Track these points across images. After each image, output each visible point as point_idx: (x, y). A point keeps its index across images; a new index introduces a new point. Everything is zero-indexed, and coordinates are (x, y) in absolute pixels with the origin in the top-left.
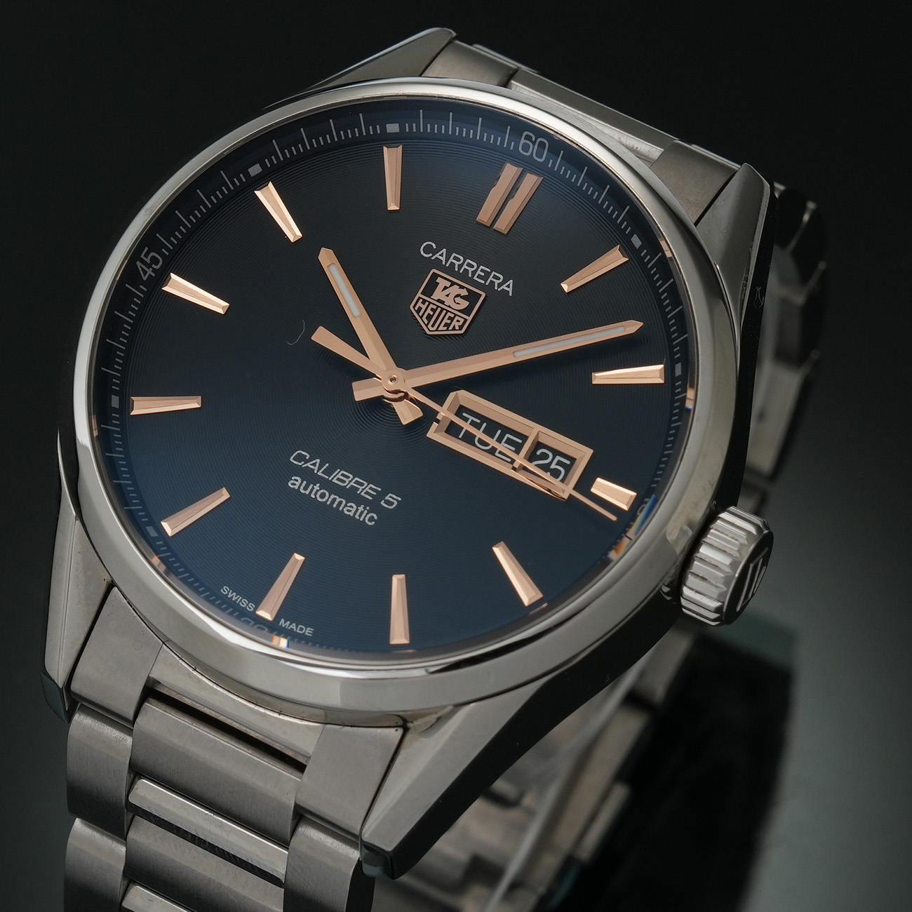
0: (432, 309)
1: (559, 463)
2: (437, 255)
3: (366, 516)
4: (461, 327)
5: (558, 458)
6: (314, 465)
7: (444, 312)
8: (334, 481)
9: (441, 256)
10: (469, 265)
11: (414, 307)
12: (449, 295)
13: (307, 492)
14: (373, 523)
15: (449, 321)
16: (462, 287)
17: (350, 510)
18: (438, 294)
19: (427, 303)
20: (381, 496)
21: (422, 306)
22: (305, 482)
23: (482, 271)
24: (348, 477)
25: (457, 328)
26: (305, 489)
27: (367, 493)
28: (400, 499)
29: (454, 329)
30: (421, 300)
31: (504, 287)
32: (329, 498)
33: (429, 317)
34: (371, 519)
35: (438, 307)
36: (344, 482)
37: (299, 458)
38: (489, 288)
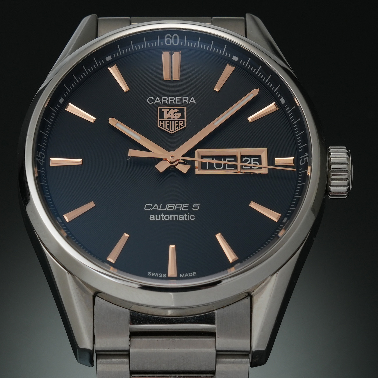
0: (167, 123)
1: (254, 160)
2: (156, 101)
3: (190, 217)
4: (184, 125)
5: (252, 159)
6: (156, 207)
7: (173, 122)
8: (168, 209)
10: (171, 99)
11: (159, 125)
12: (171, 114)
13: (160, 219)
14: (194, 219)
15: (177, 125)
16: (174, 109)
17: (182, 218)
18: (166, 116)
19: (164, 122)
20: (191, 207)
21: (162, 123)
22: (156, 216)
23: (178, 99)
24: (173, 205)
25: (182, 126)
26: (158, 218)
27: (184, 208)
28: (199, 204)
29: (181, 127)
30: (161, 122)
31: (191, 101)
32: (170, 217)
33: (168, 127)
34: (192, 218)
35: (169, 121)
36: (172, 208)
37: (148, 207)
38: (185, 104)
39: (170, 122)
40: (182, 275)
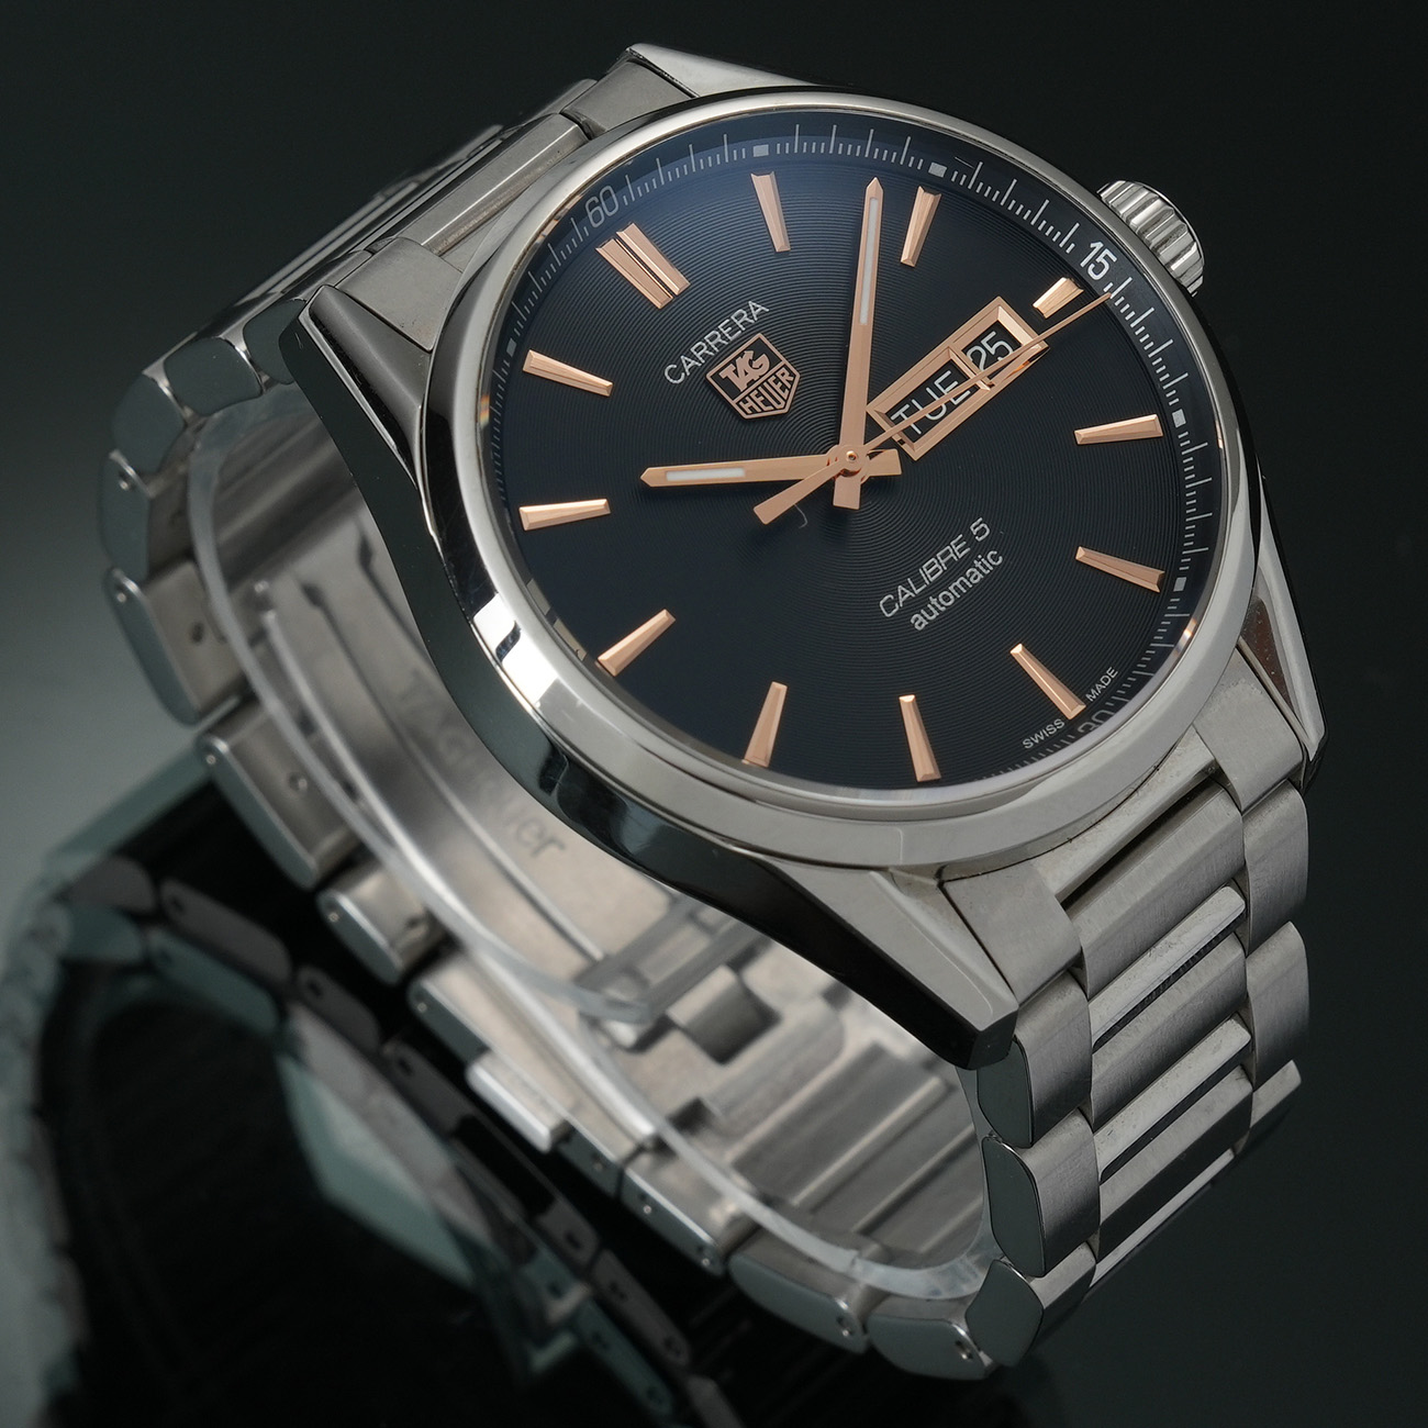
0: (757, 396)
1: (991, 343)
2: (687, 368)
3: (988, 563)
4: (792, 374)
5: (984, 342)
6: (905, 594)
7: (765, 384)
8: (932, 579)
9: (688, 364)
10: (712, 339)
11: (747, 414)
12: (745, 372)
13: (936, 614)
14: (1001, 558)
15: (780, 384)
16: (741, 355)
17: (975, 576)
18: (741, 383)
19: (747, 398)
20: (969, 538)
21: (748, 405)
22: (922, 611)
23: (725, 328)
24: (933, 564)
25: (791, 379)
26: (931, 614)
27: (960, 551)
28: (980, 519)
29: (791, 383)
30: (741, 403)
31: (754, 313)
32: (952, 593)
33: (766, 402)
34: (995, 558)
35: (756, 388)
36: (937, 570)
37: (889, 606)
38: (751, 330)
39: (760, 388)
40: (1090, 693)
